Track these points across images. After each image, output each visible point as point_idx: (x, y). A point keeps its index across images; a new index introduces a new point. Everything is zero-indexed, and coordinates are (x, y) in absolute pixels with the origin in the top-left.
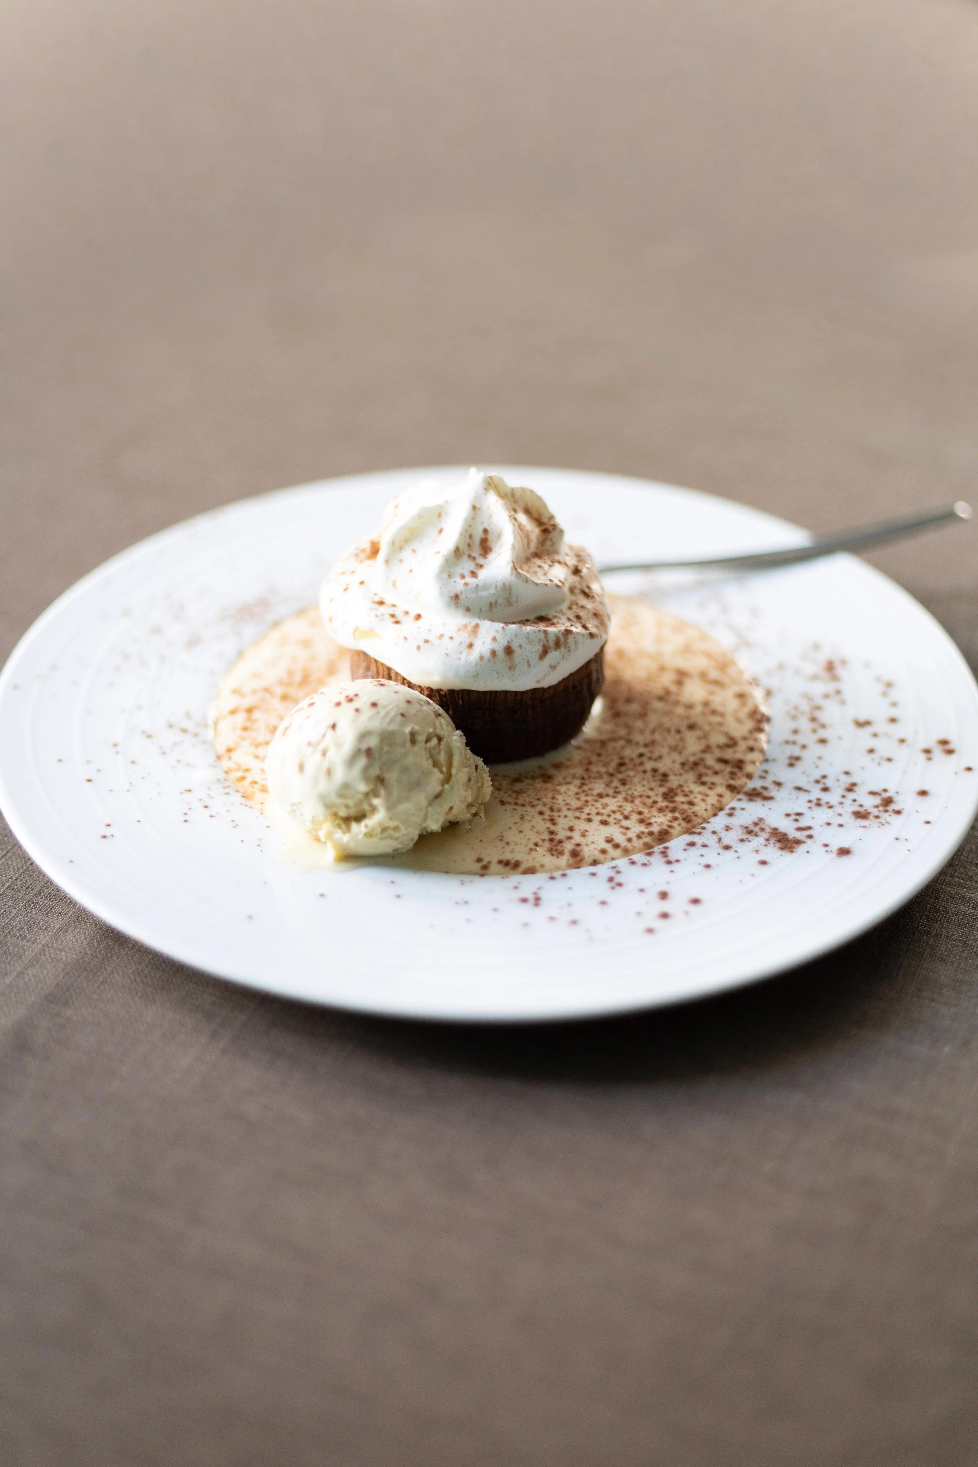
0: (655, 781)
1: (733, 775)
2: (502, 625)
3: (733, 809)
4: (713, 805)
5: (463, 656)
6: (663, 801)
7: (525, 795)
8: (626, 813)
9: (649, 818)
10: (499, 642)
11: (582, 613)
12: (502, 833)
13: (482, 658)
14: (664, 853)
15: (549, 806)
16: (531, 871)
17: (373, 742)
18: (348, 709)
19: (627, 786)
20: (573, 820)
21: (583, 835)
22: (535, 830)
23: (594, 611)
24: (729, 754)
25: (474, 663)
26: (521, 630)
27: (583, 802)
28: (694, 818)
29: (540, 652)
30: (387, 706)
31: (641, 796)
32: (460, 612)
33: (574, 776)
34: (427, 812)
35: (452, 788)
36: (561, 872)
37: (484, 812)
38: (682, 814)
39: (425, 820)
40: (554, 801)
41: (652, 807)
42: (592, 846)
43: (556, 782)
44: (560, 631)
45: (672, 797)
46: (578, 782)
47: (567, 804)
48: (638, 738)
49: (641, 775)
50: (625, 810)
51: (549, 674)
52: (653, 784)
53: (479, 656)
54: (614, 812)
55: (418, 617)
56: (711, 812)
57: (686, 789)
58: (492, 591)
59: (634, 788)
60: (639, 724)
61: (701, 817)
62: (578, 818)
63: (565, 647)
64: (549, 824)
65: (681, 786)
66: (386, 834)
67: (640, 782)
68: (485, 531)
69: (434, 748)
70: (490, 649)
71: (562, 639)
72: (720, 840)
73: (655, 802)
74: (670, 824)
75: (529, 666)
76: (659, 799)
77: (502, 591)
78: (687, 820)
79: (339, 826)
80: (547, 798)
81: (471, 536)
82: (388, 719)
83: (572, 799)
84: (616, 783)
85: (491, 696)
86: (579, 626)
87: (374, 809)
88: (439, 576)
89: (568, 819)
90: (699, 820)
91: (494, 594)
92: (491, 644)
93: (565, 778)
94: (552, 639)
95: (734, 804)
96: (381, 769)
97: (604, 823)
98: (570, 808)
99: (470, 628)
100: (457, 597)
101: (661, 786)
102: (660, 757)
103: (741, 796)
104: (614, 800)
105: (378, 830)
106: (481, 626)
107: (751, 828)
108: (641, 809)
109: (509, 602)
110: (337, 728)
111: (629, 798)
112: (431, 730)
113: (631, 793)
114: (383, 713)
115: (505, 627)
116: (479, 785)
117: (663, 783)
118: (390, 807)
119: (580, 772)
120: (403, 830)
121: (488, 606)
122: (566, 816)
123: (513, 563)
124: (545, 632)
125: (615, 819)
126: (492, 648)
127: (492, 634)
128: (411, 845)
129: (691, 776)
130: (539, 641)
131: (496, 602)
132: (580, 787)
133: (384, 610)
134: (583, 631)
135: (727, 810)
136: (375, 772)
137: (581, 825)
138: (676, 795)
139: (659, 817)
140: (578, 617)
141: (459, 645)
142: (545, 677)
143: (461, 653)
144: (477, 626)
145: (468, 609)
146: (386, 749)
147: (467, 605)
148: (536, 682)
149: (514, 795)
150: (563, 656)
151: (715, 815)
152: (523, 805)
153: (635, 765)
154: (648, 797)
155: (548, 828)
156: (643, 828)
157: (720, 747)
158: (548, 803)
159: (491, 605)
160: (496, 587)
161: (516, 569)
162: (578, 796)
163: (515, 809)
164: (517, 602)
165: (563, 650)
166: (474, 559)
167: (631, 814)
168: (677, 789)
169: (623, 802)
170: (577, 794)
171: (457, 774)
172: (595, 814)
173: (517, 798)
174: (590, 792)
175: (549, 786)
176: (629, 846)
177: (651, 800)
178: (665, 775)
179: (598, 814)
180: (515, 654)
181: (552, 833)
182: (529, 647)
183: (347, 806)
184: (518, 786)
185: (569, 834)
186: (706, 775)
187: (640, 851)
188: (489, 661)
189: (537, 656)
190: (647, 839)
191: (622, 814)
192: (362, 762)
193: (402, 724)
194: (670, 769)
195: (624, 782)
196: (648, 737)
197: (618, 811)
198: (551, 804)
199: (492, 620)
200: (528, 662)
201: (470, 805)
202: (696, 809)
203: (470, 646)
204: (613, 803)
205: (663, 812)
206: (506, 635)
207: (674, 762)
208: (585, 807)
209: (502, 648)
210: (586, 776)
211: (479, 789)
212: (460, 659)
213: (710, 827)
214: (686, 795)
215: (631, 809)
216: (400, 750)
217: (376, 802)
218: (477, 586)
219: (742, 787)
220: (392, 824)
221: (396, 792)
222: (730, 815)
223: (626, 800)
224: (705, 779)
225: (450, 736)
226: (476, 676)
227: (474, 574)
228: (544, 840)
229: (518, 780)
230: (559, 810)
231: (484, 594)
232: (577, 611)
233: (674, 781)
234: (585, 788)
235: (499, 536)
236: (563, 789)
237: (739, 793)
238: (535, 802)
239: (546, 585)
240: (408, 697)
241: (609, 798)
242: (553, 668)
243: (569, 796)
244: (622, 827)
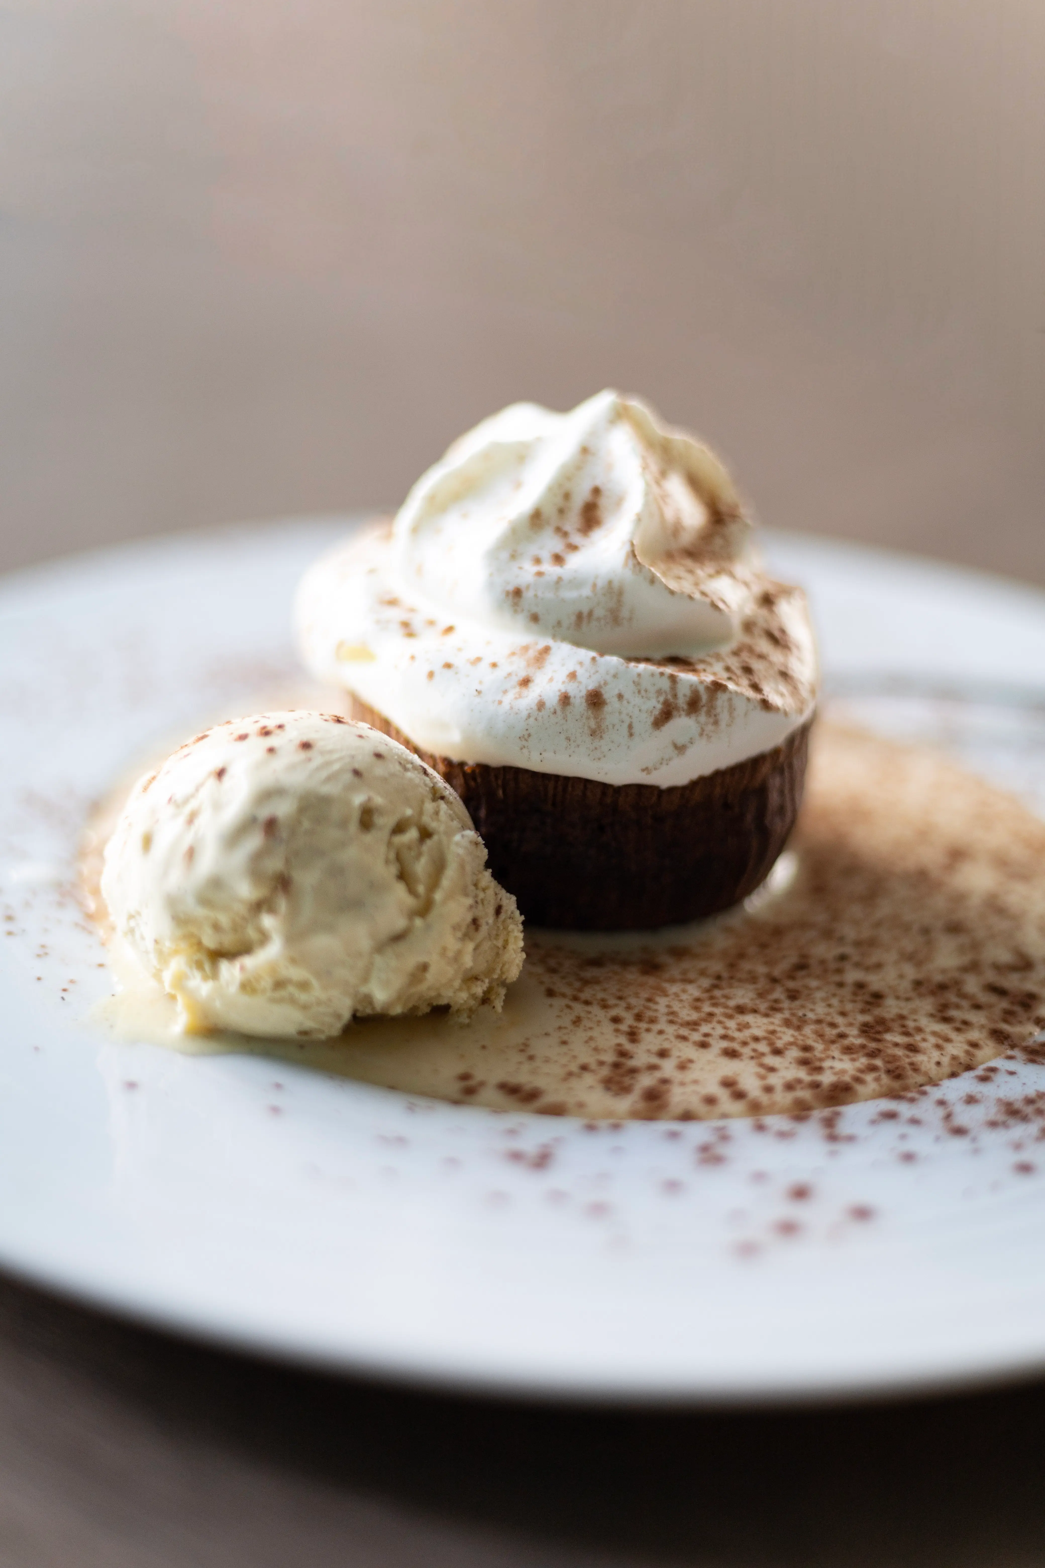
0: (854, 1001)
1: (1008, 1016)
2: (593, 654)
3: (993, 1070)
4: (954, 1058)
5: (508, 699)
6: (859, 1036)
7: (597, 988)
8: (779, 1044)
9: (821, 1060)
10: (580, 683)
11: (756, 665)
12: (528, 1039)
13: (541, 705)
14: (829, 1123)
15: (636, 1011)
16: (556, 1111)
17: (283, 809)
18: (258, 745)
19: (797, 1003)
20: (672, 1039)
21: (683, 1066)
22: (593, 1044)
23: (783, 669)
24: (1013, 982)
25: (524, 714)
26: (627, 667)
27: (703, 1015)
28: (910, 1073)
29: (657, 713)
30: (331, 752)
31: (819, 1022)
32: (521, 620)
33: (703, 973)
34: (372, 964)
35: (428, 927)
36: (611, 1121)
37: (504, 1001)
38: (889, 1062)
39: (365, 979)
40: (651, 1005)
41: (833, 1042)
42: (690, 1089)
43: (667, 976)
44: (702, 682)
45: (879, 1032)
46: (706, 982)
47: (673, 1013)
48: (849, 932)
49: (833, 989)
50: (780, 1038)
51: (670, 759)
52: (849, 1007)
53: (536, 701)
54: (756, 1039)
55: (450, 629)
56: (946, 1069)
57: (911, 1024)
58: (586, 592)
59: (811, 1006)
60: (856, 910)
61: (926, 1074)
62: (684, 1038)
63: (709, 713)
64: (623, 1040)
65: (902, 1017)
66: (282, 993)
67: (824, 1000)
68: (596, 491)
69: (409, 848)
70: (560, 691)
71: (704, 697)
72: (948, 1117)
73: (842, 1036)
74: (859, 1074)
75: (631, 735)
76: (854, 1031)
77: (604, 595)
78: (896, 1074)
79: (199, 966)
80: (638, 997)
81: (567, 496)
82: (324, 774)
83: (684, 1007)
84: (778, 993)
85: (556, 788)
86: (745, 682)
87: (264, 938)
88: (493, 554)
89: (664, 1037)
90: (920, 1079)
91: (588, 598)
92: (563, 682)
93: (684, 972)
94: (683, 693)
95: (999, 1063)
96: (288, 861)
97: (731, 1054)
98: (675, 1019)
99: (532, 653)
100: (517, 593)
101: (863, 1011)
102: (879, 966)
103: (1016, 1052)
104: (765, 1020)
105: (267, 983)
106: (553, 651)
107: (1018, 1105)
108: (810, 1042)
109: (615, 617)
110: (226, 778)
111: (795, 1021)
112: (409, 812)
113: (800, 1013)
114: (318, 761)
115: (598, 658)
116: (500, 943)
117: (868, 1007)
118: (293, 937)
119: (717, 966)
120: (317, 992)
121: (573, 618)
122: (661, 1032)
123: (632, 545)
124: (673, 678)
125: (754, 1050)
126: (563, 690)
127: (571, 667)
128: (335, 1029)
129: (927, 1005)
130: (659, 692)
131: (590, 614)
132: (708, 991)
133: (395, 614)
134: (751, 693)
135: (979, 1071)
136: (274, 864)
137: (688, 1051)
138: (888, 1030)
139: (841, 1060)
140: (748, 670)
141: (506, 678)
142: (661, 764)
143: (505, 692)
144: (547, 650)
145: (535, 618)
146: (306, 824)
147: (535, 609)
148: (643, 770)
149: (577, 984)
150: (703, 730)
151: (953, 1075)
152: (587, 1003)
153: (826, 971)
154: (833, 1025)
155: (619, 1045)
156: (802, 1074)
157: (999, 968)
158: (635, 1006)
159: (580, 616)
160: (595, 585)
161: (634, 556)
162: (699, 1004)
163: (568, 1007)
164: (630, 619)
165: (703, 718)
166: (565, 534)
167: (789, 1047)
168: (893, 1020)
169: (780, 1026)
170: (698, 1000)
171: (444, 902)
172: (718, 1037)
173: (580, 990)
174: (723, 1000)
175: (651, 980)
176: (764, 1099)
177: (835, 1032)
178: (878, 997)
179: (724, 1037)
180: (607, 709)
181: (623, 1054)
182: (637, 700)
183: (217, 927)
184: (590, 973)
185: (655, 1060)
186: (958, 1007)
187: (781, 1111)
188: (555, 713)
189: (651, 719)
190: (805, 1094)
191: (771, 1044)
192: (254, 841)
193: (350, 788)
194: (890, 987)
195: (793, 996)
196: (866, 933)
197: (765, 1038)
198: (642, 1008)
199: (578, 643)
200: (630, 727)
201: (471, 978)
202: (919, 1058)
203: (526, 682)
204: (758, 1025)
205: (852, 1053)
206: (597, 672)
207: (901, 976)
208: (703, 1024)
209: (584, 693)
210: (725, 974)
211: (498, 953)
212: (500, 702)
213: (935, 1093)
214: (907, 1034)
215: (792, 1040)
216: (334, 834)
217: (268, 921)
218: (559, 580)
219: (1023, 1038)
220: (296, 973)
221: (308, 908)
222: (984, 1079)
223: (787, 1023)
224: (953, 1013)
225: (449, 834)
226: (526, 737)
227: (558, 559)
228: (601, 1063)
229: (597, 962)
230: (653, 1021)
231: (570, 594)
232: (747, 659)
233: (891, 1008)
234: (717, 993)
235: (619, 501)
236: (674, 989)
237: (1013, 1047)
238: (612, 1001)
239: (690, 597)
240: (382, 749)
241: (757, 1016)
242: (680, 749)
243: (681, 1001)
244: (762, 1065)
